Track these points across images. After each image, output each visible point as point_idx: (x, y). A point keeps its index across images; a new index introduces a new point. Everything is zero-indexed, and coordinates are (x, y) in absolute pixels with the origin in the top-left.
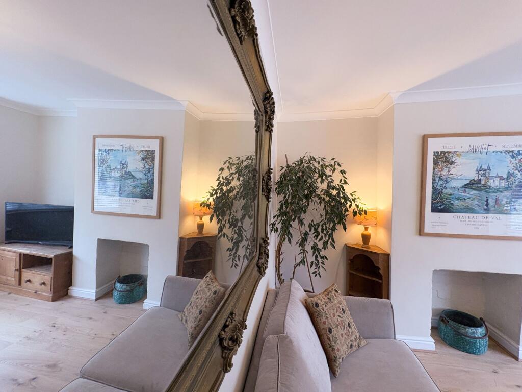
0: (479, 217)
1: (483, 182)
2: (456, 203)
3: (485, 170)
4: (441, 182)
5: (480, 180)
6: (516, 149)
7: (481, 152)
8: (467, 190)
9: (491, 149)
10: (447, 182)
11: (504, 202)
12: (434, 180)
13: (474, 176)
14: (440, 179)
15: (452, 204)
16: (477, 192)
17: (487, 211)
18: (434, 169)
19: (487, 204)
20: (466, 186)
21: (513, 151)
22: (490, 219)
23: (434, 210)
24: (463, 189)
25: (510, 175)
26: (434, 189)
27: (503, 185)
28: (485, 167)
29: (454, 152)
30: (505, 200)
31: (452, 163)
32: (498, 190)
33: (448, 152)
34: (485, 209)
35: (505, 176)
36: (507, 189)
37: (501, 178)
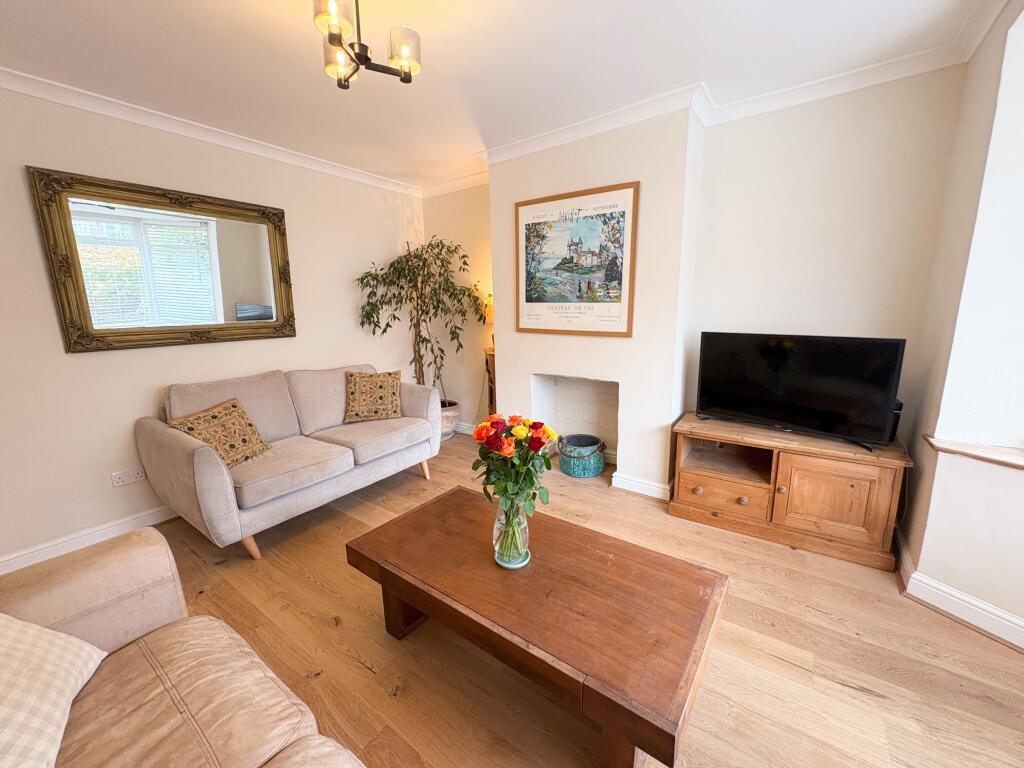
0: (573, 307)
1: (575, 261)
2: (549, 289)
3: (577, 245)
4: (534, 263)
5: (572, 258)
6: (608, 212)
7: (572, 220)
8: (559, 271)
9: (582, 214)
10: (540, 263)
11: (596, 286)
12: (527, 261)
13: (565, 253)
14: (533, 260)
15: (545, 292)
16: (569, 274)
17: (580, 298)
18: (527, 247)
19: (580, 290)
20: (558, 268)
21: (604, 215)
22: (583, 310)
23: (529, 299)
24: (555, 271)
25: (603, 248)
26: (528, 273)
27: (595, 263)
28: (576, 240)
29: (545, 223)
30: (597, 283)
31: (544, 237)
32: (590, 270)
33: (539, 224)
34: (578, 297)
35: (597, 251)
36: (599, 267)
37: (593, 253)
